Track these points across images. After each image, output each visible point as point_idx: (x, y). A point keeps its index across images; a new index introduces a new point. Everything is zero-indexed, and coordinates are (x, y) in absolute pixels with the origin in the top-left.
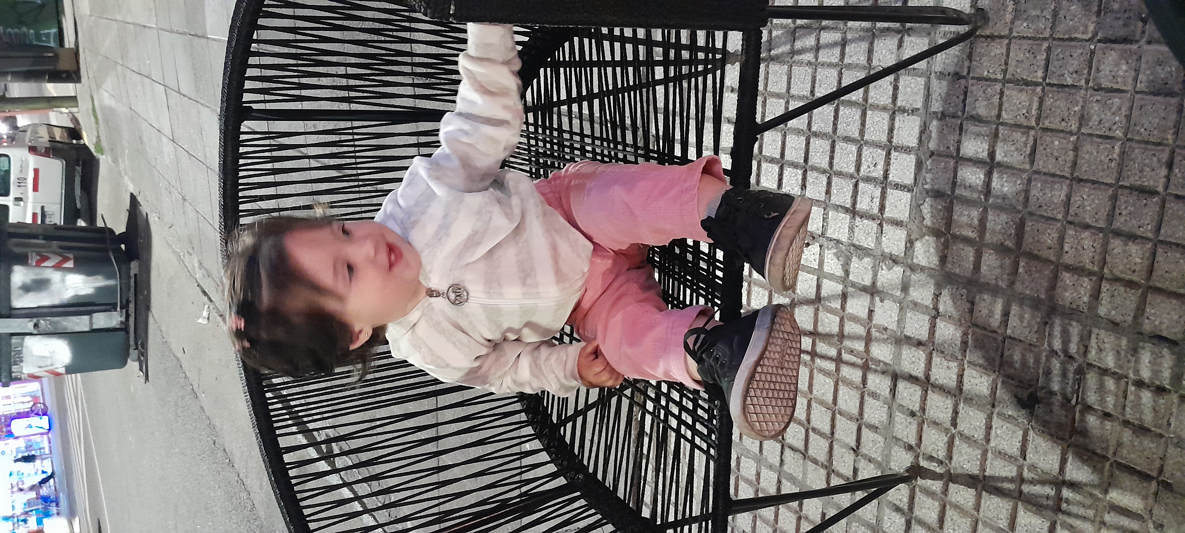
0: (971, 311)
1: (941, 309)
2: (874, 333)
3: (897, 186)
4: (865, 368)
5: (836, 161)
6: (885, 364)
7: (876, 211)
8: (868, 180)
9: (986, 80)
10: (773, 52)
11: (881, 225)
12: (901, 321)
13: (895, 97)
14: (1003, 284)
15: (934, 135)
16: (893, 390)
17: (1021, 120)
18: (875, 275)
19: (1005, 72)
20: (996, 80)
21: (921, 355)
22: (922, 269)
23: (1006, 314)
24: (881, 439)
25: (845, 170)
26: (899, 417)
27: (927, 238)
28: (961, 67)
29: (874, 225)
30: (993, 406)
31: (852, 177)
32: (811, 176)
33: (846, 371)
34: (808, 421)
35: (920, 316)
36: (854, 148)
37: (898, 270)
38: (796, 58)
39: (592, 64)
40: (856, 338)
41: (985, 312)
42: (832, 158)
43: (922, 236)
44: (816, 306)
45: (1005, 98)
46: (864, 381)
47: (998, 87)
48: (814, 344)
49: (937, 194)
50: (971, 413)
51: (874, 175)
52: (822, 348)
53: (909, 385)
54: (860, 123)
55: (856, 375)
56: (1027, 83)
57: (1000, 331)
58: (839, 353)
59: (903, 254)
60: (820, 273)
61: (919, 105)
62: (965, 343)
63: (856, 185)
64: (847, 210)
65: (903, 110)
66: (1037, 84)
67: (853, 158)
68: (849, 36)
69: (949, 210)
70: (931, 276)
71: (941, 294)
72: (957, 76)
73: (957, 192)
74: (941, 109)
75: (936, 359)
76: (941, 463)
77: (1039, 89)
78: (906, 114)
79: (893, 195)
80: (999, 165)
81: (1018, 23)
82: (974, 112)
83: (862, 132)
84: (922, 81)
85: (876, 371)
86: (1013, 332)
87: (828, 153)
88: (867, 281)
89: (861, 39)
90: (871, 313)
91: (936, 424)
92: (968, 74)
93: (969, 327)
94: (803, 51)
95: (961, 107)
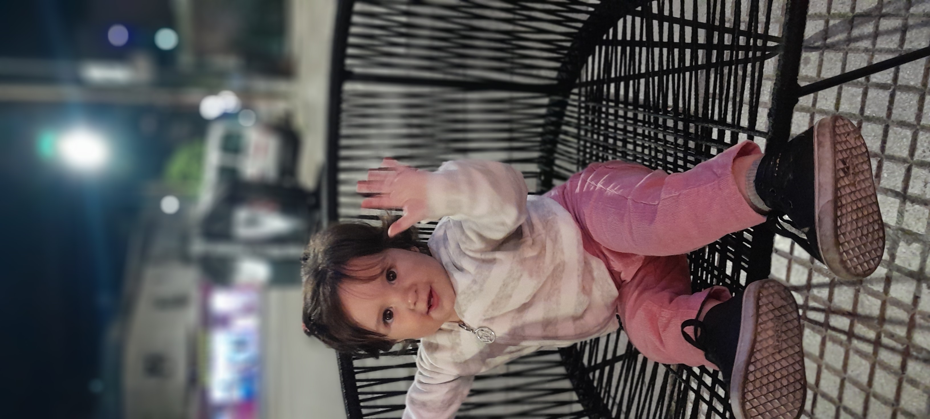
2: (919, 320)
4: (906, 355)
5: (888, 145)
6: (928, 352)
8: (922, 164)
10: (829, 41)
18: (924, 261)
25: (898, 154)
29: (926, 211)
31: (904, 161)
33: (884, 355)
34: (840, 398)
36: (909, 133)
38: (852, 45)
39: (641, 44)
40: (897, 322)
42: (884, 142)
44: (857, 287)
46: (904, 366)
48: (852, 325)
52: (860, 329)
54: (916, 107)
55: (895, 360)
58: (879, 337)
63: (909, 170)
64: (896, 194)
67: (907, 142)
68: (911, 22)
83: (919, 117)
85: (917, 358)
87: (881, 137)
88: (915, 266)
89: (923, 25)
90: (916, 299)
94: (860, 38)
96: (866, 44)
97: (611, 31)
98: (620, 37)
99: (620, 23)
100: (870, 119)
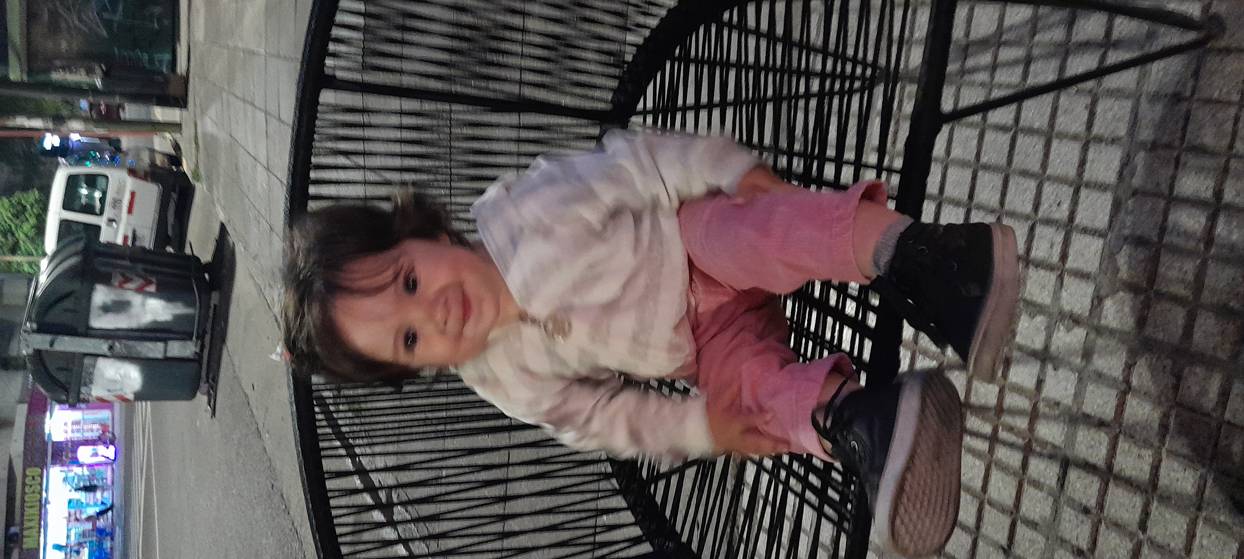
0: (1176, 387)
1: (1135, 382)
2: (1043, 408)
3: (1085, 231)
4: (1027, 451)
6: (1054, 446)
7: (1055, 259)
8: (1048, 222)
9: (1218, 102)
11: (1061, 278)
12: (1078, 395)
13: (1090, 124)
14: (1222, 355)
15: (1140, 169)
16: (1062, 479)
18: (1049, 337)
20: (1229, 103)
21: (1103, 439)
22: (1112, 332)
23: (1225, 394)
24: (1041, 539)
25: (1019, 209)
26: (1068, 514)
27: (1121, 294)
28: (1184, 85)
29: (1052, 277)
30: (1199, 509)
31: (1027, 218)
33: (1002, 453)
35: (1105, 390)
36: (1032, 184)
37: (1079, 334)
38: (967, 78)
40: (1016, 412)
41: (1195, 389)
42: (1003, 195)
43: (1114, 292)
45: (1241, 125)
46: (1025, 465)
47: (1233, 111)
49: (1139, 241)
50: (1168, 516)
51: (1056, 216)
53: (1083, 474)
54: (1042, 154)
55: (1014, 458)
57: (1214, 415)
58: (995, 430)
59: (1088, 313)
61: (1122, 131)
62: (1164, 428)
63: (1032, 229)
65: (1099, 140)
67: (1030, 195)
68: (1036, 52)
69: (1154, 261)
70: (1124, 341)
71: (1135, 364)
72: (1176, 98)
73: (1167, 239)
74: (1151, 138)
75: (1123, 445)
78: (1104, 144)
79: (1079, 242)
80: (1228, 207)
82: (1198, 141)
83: (1044, 165)
84: (1128, 104)
85: (1041, 455)
86: (1234, 416)
88: (1038, 344)
89: (1050, 56)
90: (1040, 383)
91: (1117, 525)
92: (1193, 93)
93: (1171, 407)
94: (975, 70)
95: (1179, 135)
96: (982, 77)
100: (986, 167)
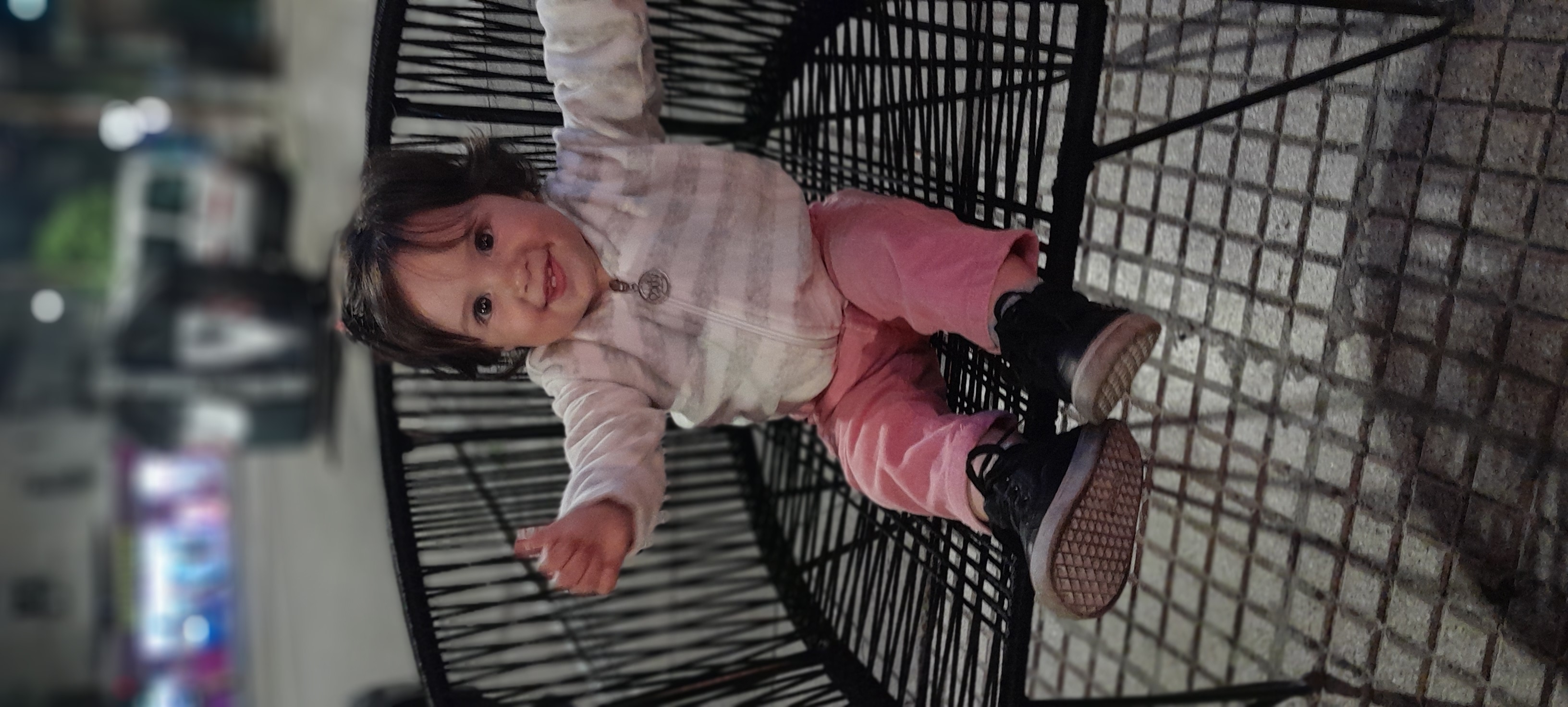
0: (1418, 449)
1: (1372, 442)
2: (1271, 472)
3: (1318, 258)
4: (1255, 523)
5: (1231, 216)
6: (1284, 519)
7: (1284, 292)
8: (1276, 246)
9: (1465, 102)
10: (1150, 57)
11: (1290, 315)
12: (1311, 458)
13: (1322, 126)
14: (1470, 413)
15: (1377, 184)
16: (1293, 558)
17: (1516, 164)
18: (1278, 387)
19: (1494, 91)
20: (1480, 103)
21: (1338, 510)
22: (1348, 382)
23: (1472, 459)
24: (1269, 628)
25: (1243, 230)
26: (1300, 598)
27: (1357, 336)
28: (1427, 81)
29: (1281, 315)
30: (1444, 594)
31: (1252, 241)
32: (1194, 237)
33: (1227, 526)
34: (1168, 590)
35: (1340, 452)
36: (1257, 200)
37: (1312, 383)
38: (1182, 65)
39: (872, 61)
40: (1243, 477)
41: (1439, 452)
42: (1225, 212)
43: (1350, 333)
44: (1190, 427)
45: (1491, 132)
46: (1252, 540)
47: (1482, 114)
48: (1183, 483)
49: (1376, 272)
50: (1409, 603)
51: (1285, 239)
52: (1195, 488)
53: (1316, 552)
54: (1268, 162)
55: (1239, 532)
56: (1527, 109)
57: (1461, 483)
58: (1219, 499)
59: (1320, 359)
60: (1199, 380)
61: (1358, 138)
62: (1405, 499)
63: (1258, 255)
64: (1241, 290)
65: (1333, 146)
66: (1542, 111)
67: (1255, 214)
68: (1260, 35)
69: (1393, 297)
70: (1359, 393)
71: (1373, 420)
72: (1418, 97)
73: (1408, 270)
74: (1390, 145)
75: (1360, 518)
76: (1357, 672)
77: (1546, 119)
78: (1336, 152)
79: (1311, 270)
80: (1477, 232)
81: (1518, 17)
82: (1442, 152)
83: (1271, 175)
84: (1363, 103)
85: (1269, 528)
86: (1482, 485)
87: (1220, 205)
88: (1266, 395)
89: (1277, 40)
90: (1268, 442)
91: (1354, 613)
92: (1437, 93)
93: (1413, 473)
94: (1191, 56)
95: (1422, 143)
96: (1199, 64)
97: (827, 42)
98: (841, 51)
99: (840, 31)
100: (1206, 178)
